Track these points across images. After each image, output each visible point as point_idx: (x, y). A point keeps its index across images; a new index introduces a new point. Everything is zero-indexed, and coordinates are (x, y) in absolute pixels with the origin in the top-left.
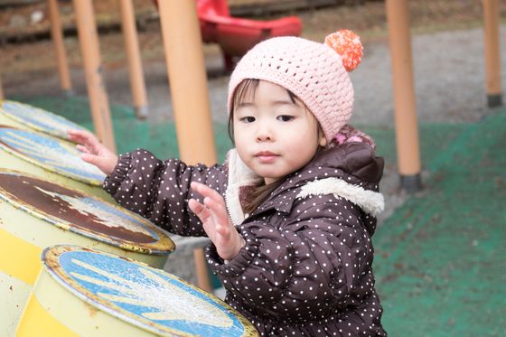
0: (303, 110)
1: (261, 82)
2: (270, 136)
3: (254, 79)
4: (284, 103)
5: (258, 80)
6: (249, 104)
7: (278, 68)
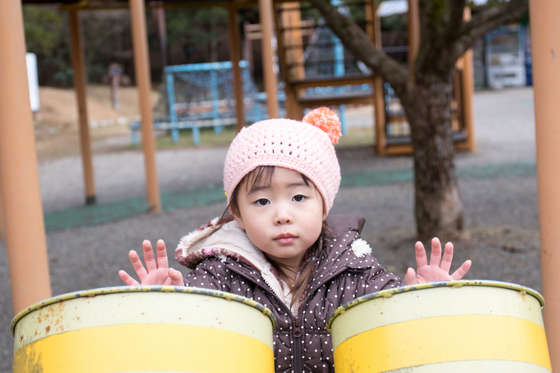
0: (314, 190)
1: (276, 169)
2: (290, 218)
3: (268, 166)
4: (298, 184)
5: (273, 167)
6: (264, 188)
7: (291, 153)
